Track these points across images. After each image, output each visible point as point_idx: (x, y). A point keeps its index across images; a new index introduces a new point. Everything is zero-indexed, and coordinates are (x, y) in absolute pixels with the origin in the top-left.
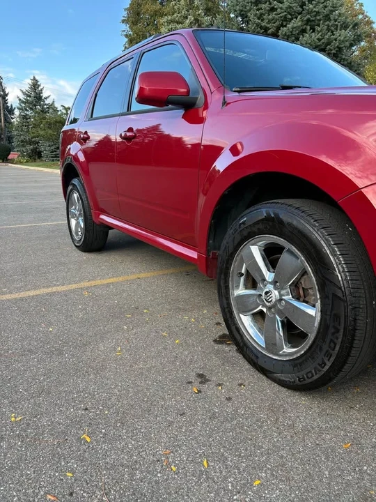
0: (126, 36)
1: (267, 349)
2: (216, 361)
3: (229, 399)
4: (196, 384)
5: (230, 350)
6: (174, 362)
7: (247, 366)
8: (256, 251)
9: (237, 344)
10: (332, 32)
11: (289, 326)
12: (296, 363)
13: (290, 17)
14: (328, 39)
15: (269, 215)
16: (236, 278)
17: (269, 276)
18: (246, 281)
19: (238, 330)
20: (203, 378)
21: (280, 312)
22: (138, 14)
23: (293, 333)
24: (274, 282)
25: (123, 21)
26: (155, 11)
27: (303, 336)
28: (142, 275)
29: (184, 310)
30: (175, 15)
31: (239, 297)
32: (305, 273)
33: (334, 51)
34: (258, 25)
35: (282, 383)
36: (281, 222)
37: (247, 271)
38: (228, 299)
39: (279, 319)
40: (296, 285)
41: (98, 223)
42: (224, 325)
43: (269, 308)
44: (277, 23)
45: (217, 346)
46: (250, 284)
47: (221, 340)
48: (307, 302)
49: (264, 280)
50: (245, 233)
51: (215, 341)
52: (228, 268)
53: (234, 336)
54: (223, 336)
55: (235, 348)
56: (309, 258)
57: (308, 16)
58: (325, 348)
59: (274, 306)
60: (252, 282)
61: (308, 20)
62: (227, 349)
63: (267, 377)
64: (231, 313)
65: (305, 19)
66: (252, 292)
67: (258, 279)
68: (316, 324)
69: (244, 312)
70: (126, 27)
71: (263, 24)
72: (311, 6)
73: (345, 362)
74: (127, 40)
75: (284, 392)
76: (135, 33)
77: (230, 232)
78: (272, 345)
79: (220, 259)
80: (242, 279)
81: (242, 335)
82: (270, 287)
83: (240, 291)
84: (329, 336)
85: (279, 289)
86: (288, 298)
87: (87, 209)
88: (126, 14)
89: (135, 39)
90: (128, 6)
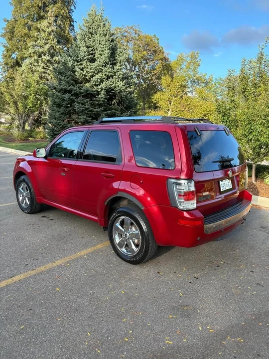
0: (4, 46)
13: (96, 72)
14: (115, 85)
22: (13, 33)
25: (2, 36)
26: (25, 34)
30: (38, 42)
33: (118, 91)
44: (90, 74)
70: (4, 41)
74: (4, 49)
88: (4, 31)
89: (10, 49)
90: (5, 27)
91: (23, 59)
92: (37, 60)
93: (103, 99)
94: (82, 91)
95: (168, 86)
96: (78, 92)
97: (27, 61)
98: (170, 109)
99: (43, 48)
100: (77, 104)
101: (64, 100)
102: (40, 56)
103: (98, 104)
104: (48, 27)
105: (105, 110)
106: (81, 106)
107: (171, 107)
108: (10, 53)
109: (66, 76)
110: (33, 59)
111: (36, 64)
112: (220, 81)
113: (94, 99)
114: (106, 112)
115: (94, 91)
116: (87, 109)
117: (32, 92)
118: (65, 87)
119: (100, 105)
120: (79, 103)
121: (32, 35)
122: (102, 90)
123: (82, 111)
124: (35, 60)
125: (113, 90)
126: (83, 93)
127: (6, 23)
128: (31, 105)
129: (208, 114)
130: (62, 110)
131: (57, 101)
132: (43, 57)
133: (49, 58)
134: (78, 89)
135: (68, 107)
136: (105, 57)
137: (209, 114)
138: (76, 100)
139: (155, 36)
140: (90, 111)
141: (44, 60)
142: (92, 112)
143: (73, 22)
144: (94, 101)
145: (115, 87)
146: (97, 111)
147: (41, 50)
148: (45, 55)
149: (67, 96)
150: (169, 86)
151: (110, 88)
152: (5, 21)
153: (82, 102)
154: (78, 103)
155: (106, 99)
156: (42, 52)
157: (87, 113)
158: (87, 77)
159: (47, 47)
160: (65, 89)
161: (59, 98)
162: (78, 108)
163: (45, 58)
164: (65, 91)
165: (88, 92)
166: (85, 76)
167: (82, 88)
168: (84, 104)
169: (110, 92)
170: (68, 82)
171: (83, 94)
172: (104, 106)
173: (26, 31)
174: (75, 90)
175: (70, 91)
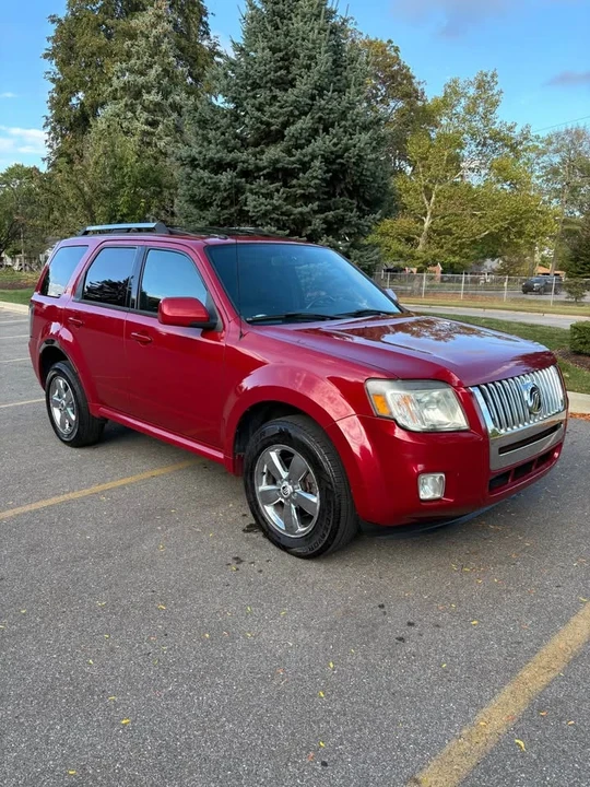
0: (53, 80)
1: (287, 531)
2: (247, 546)
3: (261, 571)
4: (234, 564)
5: (258, 536)
6: (212, 551)
7: (272, 547)
8: (274, 456)
9: (263, 530)
10: (351, 134)
11: (300, 511)
12: (307, 538)
13: (297, 113)
14: (346, 144)
15: (281, 430)
16: (259, 476)
17: (285, 475)
18: (267, 479)
19: (263, 518)
20: (238, 560)
21: (294, 502)
22: (71, 48)
23: (304, 517)
24: (288, 479)
25: (46, 56)
26: (99, 48)
27: (311, 517)
28: (156, 473)
29: (210, 506)
30: (133, 61)
31: (264, 492)
32: (308, 472)
33: (353, 160)
34: (257, 118)
35: (299, 556)
36: (289, 435)
37: (269, 472)
38: (254, 494)
39: (293, 506)
40: (304, 480)
41: (96, 415)
42: (250, 515)
43: (286, 499)
44: (281, 119)
45: (246, 535)
46: (271, 480)
47: (249, 529)
48: (311, 493)
49: (281, 478)
50: (265, 442)
51: (244, 530)
52: (253, 469)
53: (260, 525)
54: (251, 525)
55: (261, 534)
56: (310, 462)
57: (320, 114)
58: (324, 524)
59: (290, 497)
60: (273, 480)
61: (320, 118)
62: (254, 536)
63: (288, 553)
64: (257, 506)
65: (317, 116)
66: (273, 487)
67: (276, 476)
68: (318, 508)
69: (268, 503)
70: (51, 66)
71: (265, 119)
72: (323, 102)
73: (336, 533)
74: (54, 86)
75: (300, 562)
76: (67, 76)
77: (252, 439)
78: (290, 528)
79: (245, 461)
80: (264, 477)
81: (267, 523)
82: (286, 483)
83: (264, 487)
84: (326, 516)
85: (293, 484)
86: (299, 491)
87: (80, 400)
88: (50, 45)
89: (66, 86)
90: (53, 34)
91: (97, 105)
92: (132, 105)
93: (317, 181)
94: (261, 164)
95: (422, 159)
96: (251, 167)
97: (109, 109)
98: (429, 213)
99: (145, 75)
100: (251, 197)
101: (216, 188)
102: (138, 95)
103: (303, 196)
104: (154, 26)
105: (321, 210)
106: (262, 200)
107: (430, 206)
108: (65, 95)
109: (218, 128)
110: (122, 103)
111: (130, 114)
112: (536, 144)
113: (294, 182)
114: (322, 216)
115: (294, 163)
116: (276, 208)
117: (126, 179)
118: (219, 155)
119: (307, 199)
120: (256, 193)
121: (116, 49)
122: (314, 157)
123: (265, 214)
124: (126, 105)
125: (341, 157)
126: (265, 168)
127: (55, 26)
128: (125, 211)
129: (520, 220)
130: (210, 214)
131: (201, 192)
132: (145, 96)
133: (158, 98)
134: (252, 160)
135: (225, 208)
136: (319, 71)
137: (523, 221)
138: (248, 186)
139: (390, 41)
140: (283, 214)
141: (146, 103)
142: (289, 216)
143: (206, 15)
144: (294, 186)
145: (347, 149)
146: (301, 213)
147: (141, 80)
148: (149, 92)
149: (225, 178)
150: (426, 159)
151: (332, 153)
152: (53, 22)
153: (263, 191)
154: (252, 193)
155: (323, 180)
156: (143, 87)
157: (278, 220)
158: (273, 128)
159: (153, 73)
160: (221, 159)
161: (204, 184)
162: (255, 207)
163: (151, 98)
164: (218, 167)
165: (279, 165)
166: (268, 124)
167: (263, 157)
168: (269, 196)
169: (333, 162)
170: (225, 143)
171: (265, 172)
172: (318, 199)
173: (102, 40)
174: (243, 162)
175: (232, 165)
